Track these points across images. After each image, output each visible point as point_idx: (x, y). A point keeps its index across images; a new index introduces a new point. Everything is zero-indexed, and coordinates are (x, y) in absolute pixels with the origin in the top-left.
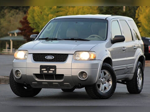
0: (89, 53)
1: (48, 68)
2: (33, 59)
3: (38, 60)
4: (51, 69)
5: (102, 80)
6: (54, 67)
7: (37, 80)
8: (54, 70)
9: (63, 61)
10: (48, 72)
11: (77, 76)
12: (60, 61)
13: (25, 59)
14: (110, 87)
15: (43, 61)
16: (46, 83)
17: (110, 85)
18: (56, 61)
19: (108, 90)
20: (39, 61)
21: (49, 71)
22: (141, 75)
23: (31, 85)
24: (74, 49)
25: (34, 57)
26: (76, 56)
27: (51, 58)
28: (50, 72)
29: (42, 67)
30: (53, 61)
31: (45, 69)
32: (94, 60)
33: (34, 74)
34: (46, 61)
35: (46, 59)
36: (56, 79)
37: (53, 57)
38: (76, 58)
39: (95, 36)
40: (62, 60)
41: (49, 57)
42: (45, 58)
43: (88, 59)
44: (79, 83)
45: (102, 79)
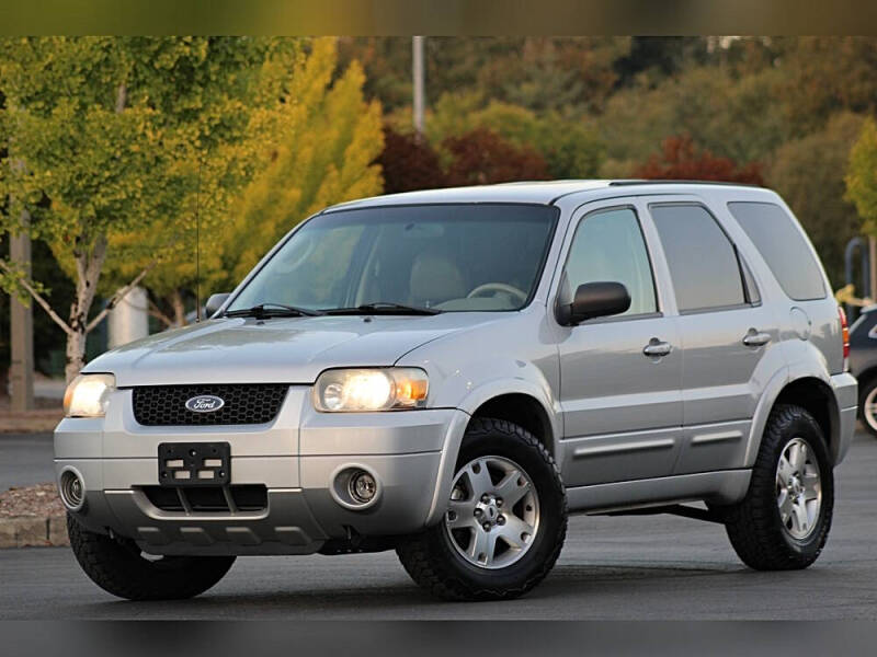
0: (389, 376)
1: (194, 455)
2: (136, 413)
3: (152, 418)
4: (209, 463)
5: (482, 506)
6: (222, 450)
7: (153, 513)
8: (218, 463)
9: (266, 420)
10: (195, 473)
11: (328, 489)
12: (249, 421)
13: (102, 415)
14: (530, 540)
15: (174, 423)
16: (198, 530)
17: (532, 528)
18: (234, 422)
19: (518, 554)
20: (160, 423)
21: (198, 471)
22: (812, 474)
23: (137, 542)
24: (317, 360)
25: (140, 405)
26: (327, 392)
27: (211, 408)
28: (204, 475)
29: (166, 452)
30: (219, 422)
31: (180, 463)
32: (414, 409)
33: (135, 487)
34: (189, 423)
35: (190, 413)
36: (240, 508)
37: (218, 403)
38: (327, 400)
39: (500, 290)
40: (258, 416)
41: (203, 404)
42: (184, 410)
43: (386, 406)
44: (345, 527)
45: (482, 500)
